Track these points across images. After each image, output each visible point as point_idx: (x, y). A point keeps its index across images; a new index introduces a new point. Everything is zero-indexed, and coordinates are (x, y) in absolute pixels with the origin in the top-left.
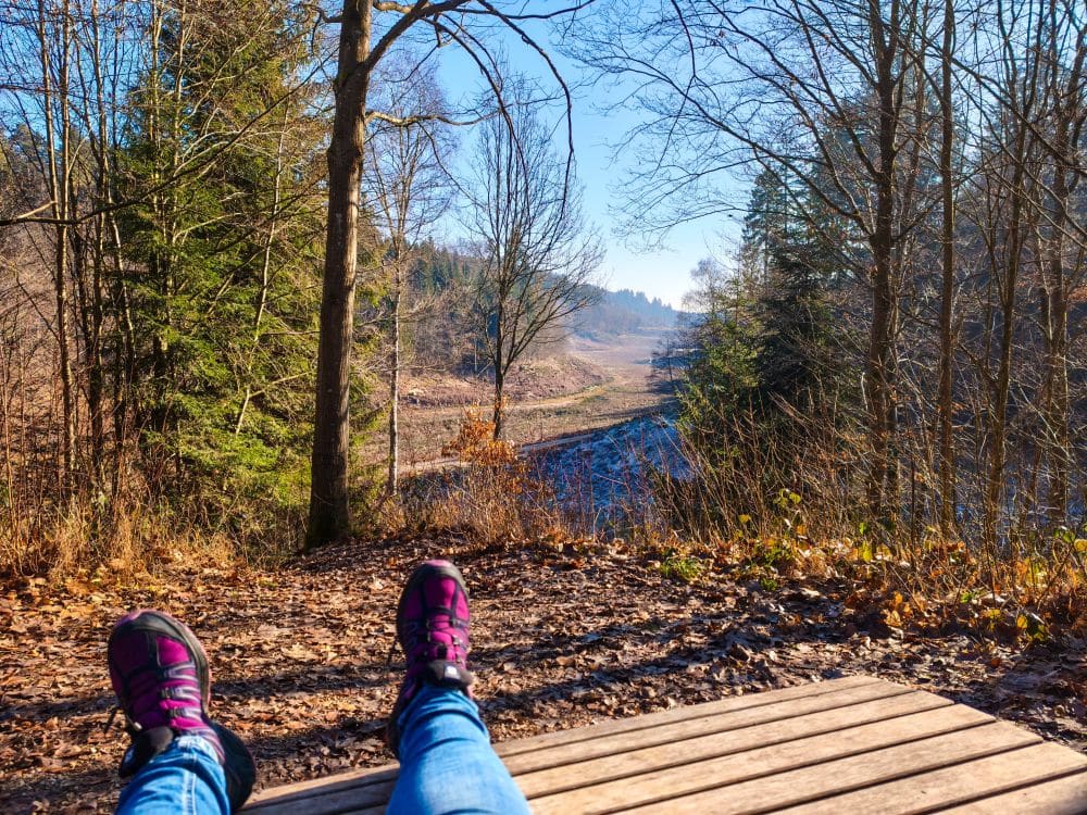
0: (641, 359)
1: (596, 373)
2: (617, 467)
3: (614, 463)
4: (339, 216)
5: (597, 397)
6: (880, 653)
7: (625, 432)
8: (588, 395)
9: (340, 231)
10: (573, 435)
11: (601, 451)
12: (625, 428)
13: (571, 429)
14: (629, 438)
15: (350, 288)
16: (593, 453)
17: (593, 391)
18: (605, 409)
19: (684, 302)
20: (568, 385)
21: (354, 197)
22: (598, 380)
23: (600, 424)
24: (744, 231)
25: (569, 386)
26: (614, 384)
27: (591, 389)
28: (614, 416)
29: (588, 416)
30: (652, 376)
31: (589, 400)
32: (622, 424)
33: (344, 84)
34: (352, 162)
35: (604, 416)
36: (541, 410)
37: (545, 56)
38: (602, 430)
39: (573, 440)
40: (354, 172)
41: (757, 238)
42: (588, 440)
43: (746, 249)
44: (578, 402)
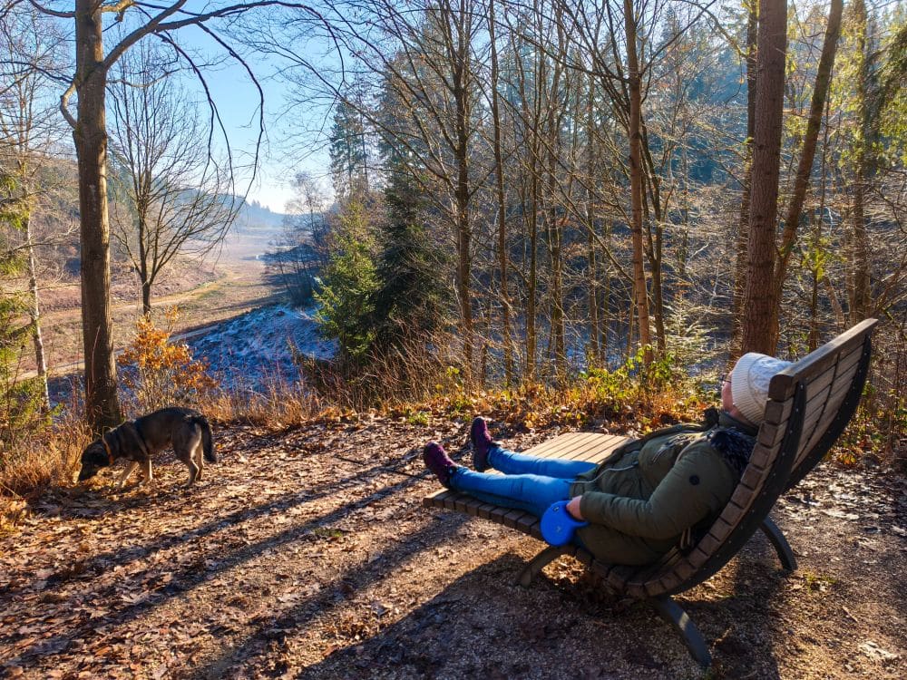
0: (249, 255)
1: (208, 270)
2: (244, 352)
3: (241, 350)
4: (92, 187)
5: (213, 292)
6: (530, 439)
7: (247, 323)
8: (205, 290)
9: (94, 199)
10: (198, 328)
11: (228, 341)
12: (246, 319)
13: (195, 323)
14: (252, 327)
15: (107, 245)
16: (219, 343)
17: (208, 286)
18: (222, 302)
19: (287, 209)
20: (183, 283)
21: (103, 171)
22: (211, 276)
23: (219, 317)
24: (331, 150)
25: (185, 283)
26: (228, 279)
27: (207, 284)
28: (232, 308)
29: (207, 309)
30: (266, 273)
31: (206, 295)
32: (243, 315)
33: (86, 79)
34: (99, 143)
35: (222, 309)
36: (159, 307)
37: (245, 65)
38: (224, 322)
39: (197, 333)
40: (102, 151)
41: (341, 157)
42: (214, 332)
43: (334, 165)
44: (195, 297)
